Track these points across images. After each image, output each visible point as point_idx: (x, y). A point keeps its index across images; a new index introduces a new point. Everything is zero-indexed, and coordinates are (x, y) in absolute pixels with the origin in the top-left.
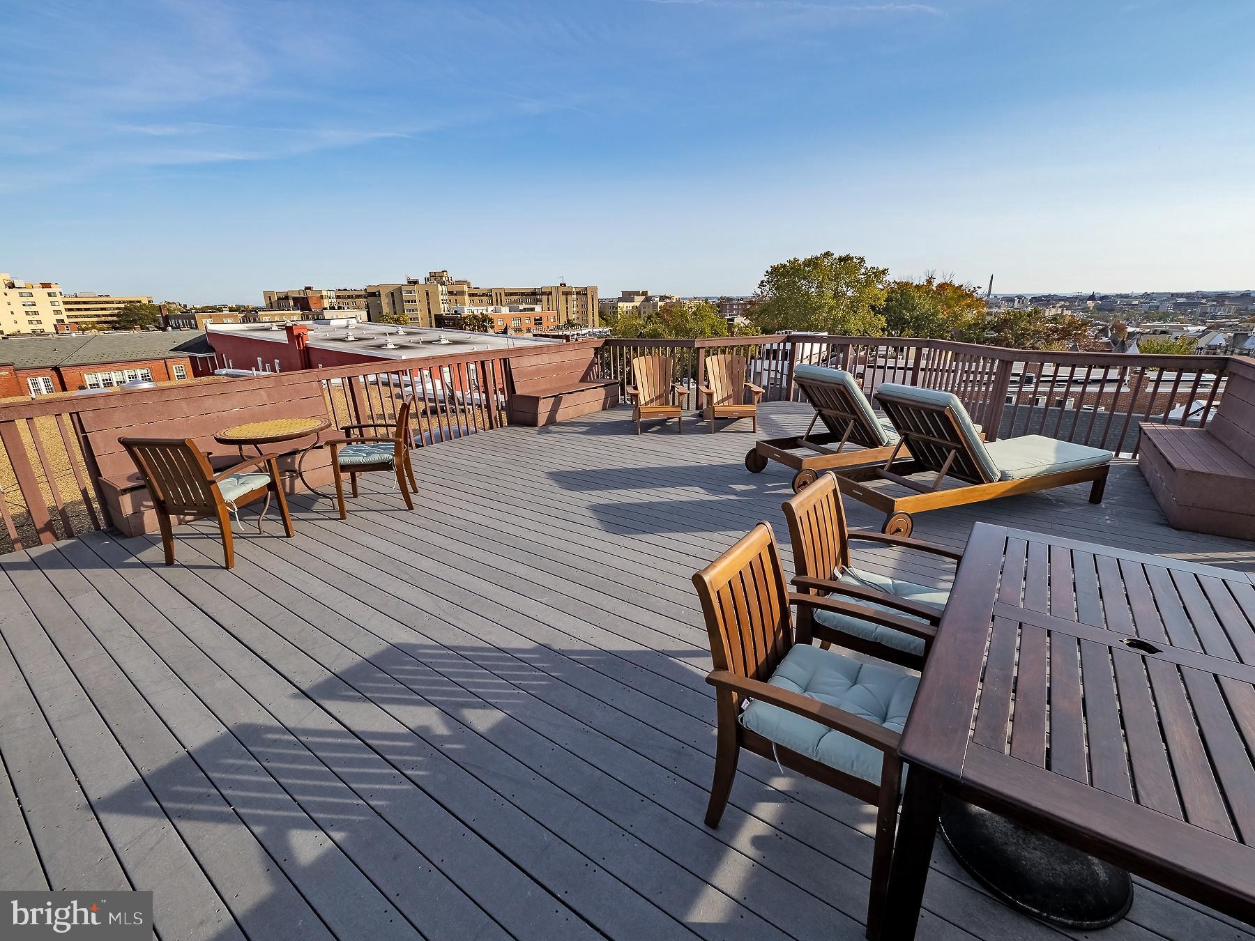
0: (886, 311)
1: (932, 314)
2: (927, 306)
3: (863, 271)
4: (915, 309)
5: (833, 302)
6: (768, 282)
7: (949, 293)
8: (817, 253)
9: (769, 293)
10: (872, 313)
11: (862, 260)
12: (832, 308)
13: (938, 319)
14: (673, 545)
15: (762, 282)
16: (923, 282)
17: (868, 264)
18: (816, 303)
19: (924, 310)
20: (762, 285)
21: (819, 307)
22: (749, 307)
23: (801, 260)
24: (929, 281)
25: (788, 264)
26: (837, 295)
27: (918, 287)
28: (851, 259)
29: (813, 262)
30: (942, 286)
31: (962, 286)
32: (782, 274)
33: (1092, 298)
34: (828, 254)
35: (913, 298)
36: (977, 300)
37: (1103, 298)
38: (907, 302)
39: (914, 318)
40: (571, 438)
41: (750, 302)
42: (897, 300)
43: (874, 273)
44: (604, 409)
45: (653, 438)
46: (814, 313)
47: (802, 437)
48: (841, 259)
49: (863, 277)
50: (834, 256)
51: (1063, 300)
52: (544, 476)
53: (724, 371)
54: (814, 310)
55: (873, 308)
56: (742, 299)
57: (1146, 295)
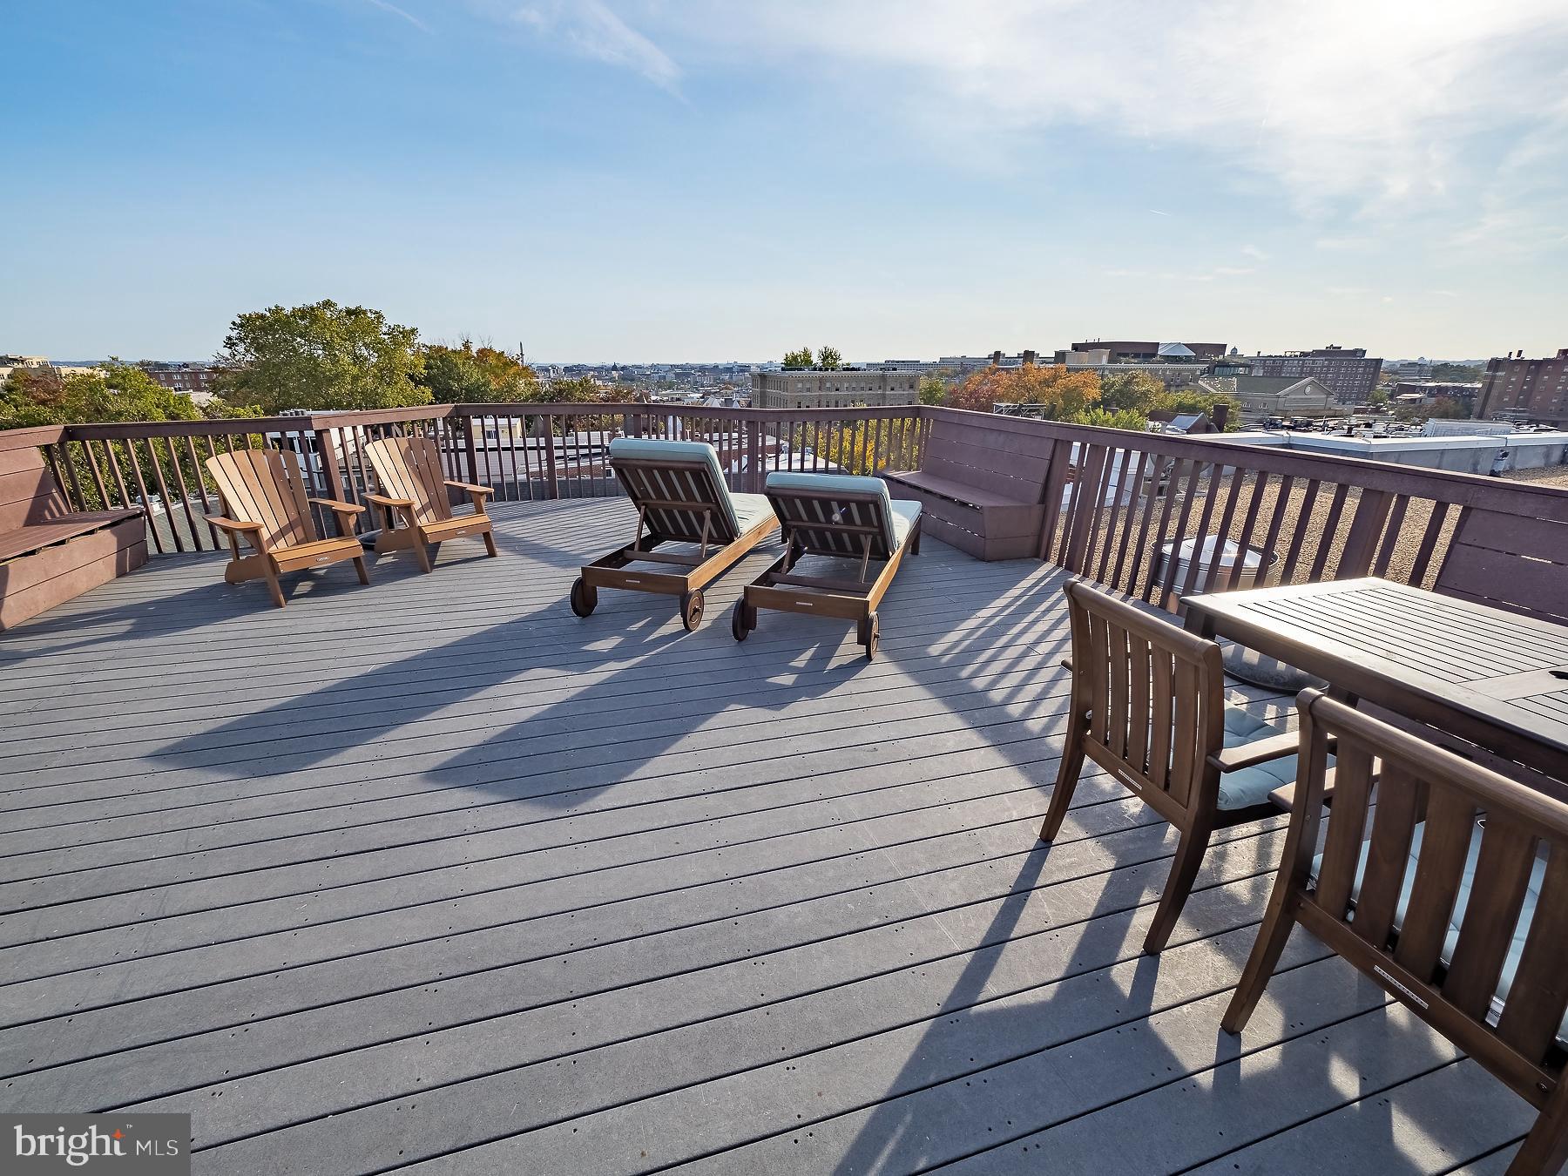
0: (428, 381)
1: (484, 385)
2: (475, 375)
3: (385, 329)
4: (463, 379)
5: (355, 371)
6: (241, 339)
7: (492, 361)
8: (313, 301)
9: (245, 356)
10: (412, 384)
11: (379, 316)
12: (355, 379)
13: (491, 391)
14: (655, 790)
15: (229, 338)
16: (459, 347)
17: (390, 320)
18: (330, 370)
19: (473, 380)
20: (230, 343)
21: (337, 376)
22: (211, 377)
23: (288, 310)
24: (467, 345)
25: (268, 314)
26: (357, 359)
27: (454, 352)
28: (365, 312)
29: (308, 313)
30: (484, 353)
31: (503, 352)
32: (262, 328)
33: (614, 368)
34: (328, 304)
35: (456, 365)
36: (524, 369)
37: (623, 368)
38: (451, 370)
39: (465, 389)
40: (110, 654)
41: (215, 369)
42: (438, 367)
43: (401, 333)
44: (121, 573)
45: (328, 605)
46: (331, 385)
47: (631, 547)
48: (349, 312)
49: (386, 337)
50: (340, 307)
51: (592, 370)
52: (148, 766)
53: (401, 466)
54: (330, 381)
55: (411, 377)
56: (186, 365)
57: (653, 366)
